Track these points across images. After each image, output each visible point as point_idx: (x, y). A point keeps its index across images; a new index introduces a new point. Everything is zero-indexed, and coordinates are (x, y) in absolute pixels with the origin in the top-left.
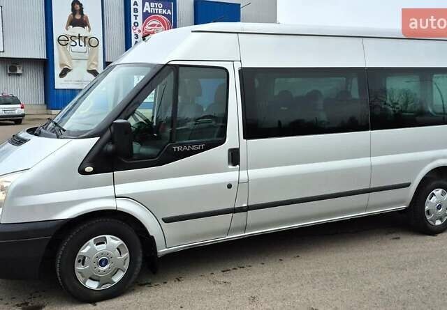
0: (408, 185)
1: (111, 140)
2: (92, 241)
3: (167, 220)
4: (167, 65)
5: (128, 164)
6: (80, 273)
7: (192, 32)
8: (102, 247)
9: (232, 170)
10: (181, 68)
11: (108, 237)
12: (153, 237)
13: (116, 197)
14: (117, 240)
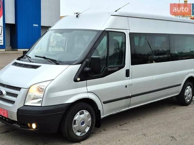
0: (180, 85)
1: (86, 66)
2: (78, 113)
3: (104, 103)
4: (104, 31)
5: (92, 77)
6: (74, 128)
7: (111, 15)
8: (82, 116)
9: (127, 79)
10: (110, 32)
11: (84, 111)
12: (100, 110)
13: (88, 92)
14: (87, 112)
